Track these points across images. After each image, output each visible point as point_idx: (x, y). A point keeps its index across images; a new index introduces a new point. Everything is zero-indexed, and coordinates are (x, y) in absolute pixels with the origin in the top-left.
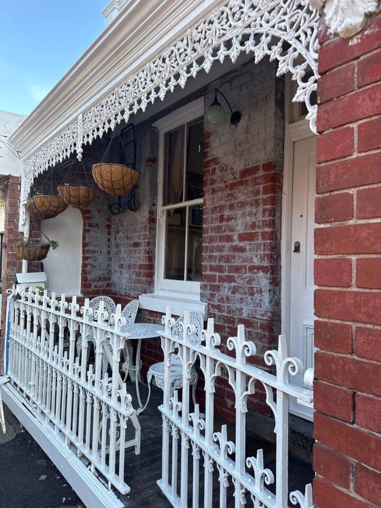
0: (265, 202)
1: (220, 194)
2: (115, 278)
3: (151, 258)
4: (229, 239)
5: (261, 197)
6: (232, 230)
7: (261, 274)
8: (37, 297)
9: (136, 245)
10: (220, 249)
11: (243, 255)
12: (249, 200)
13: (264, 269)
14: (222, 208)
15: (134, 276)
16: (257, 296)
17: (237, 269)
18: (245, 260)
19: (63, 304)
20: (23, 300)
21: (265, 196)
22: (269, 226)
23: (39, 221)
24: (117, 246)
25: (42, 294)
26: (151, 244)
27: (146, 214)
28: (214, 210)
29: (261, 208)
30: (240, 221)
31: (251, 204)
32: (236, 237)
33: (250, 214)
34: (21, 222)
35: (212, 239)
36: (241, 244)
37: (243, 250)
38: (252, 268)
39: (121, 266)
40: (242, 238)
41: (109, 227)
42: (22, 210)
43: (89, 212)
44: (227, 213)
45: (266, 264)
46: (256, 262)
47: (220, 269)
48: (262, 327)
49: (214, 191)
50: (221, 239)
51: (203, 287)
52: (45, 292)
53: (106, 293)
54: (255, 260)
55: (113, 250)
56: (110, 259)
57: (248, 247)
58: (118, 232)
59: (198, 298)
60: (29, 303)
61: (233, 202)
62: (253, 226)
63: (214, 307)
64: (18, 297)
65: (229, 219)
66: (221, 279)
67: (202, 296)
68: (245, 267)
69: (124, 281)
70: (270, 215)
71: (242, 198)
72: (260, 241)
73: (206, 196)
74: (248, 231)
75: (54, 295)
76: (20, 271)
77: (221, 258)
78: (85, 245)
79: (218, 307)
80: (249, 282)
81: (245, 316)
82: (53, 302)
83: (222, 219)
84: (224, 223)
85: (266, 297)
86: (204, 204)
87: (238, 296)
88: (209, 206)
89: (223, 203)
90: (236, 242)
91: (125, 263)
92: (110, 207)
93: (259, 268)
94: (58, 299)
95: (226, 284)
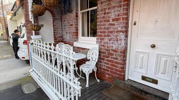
0: (124, 5)
1: (104, 4)
2: (65, 37)
3: (77, 30)
4: (108, 21)
5: (123, 3)
6: (109, 17)
7: (121, 33)
8: (39, 44)
9: (71, 25)
10: (104, 25)
11: (114, 27)
12: (117, 5)
13: (123, 32)
14: (105, 9)
15: (71, 36)
16: (119, 42)
17: (111, 32)
18: (114, 29)
19: (48, 46)
20: (34, 45)
21: (124, 3)
22: (125, 15)
23: (37, 17)
24: (65, 26)
25: (40, 43)
26: (77, 25)
27: (75, 14)
28: (102, 10)
29: (122, 8)
30: (113, 14)
31: (118, 7)
32: (111, 20)
33: (117, 11)
34: (30, 17)
35: (101, 22)
36: (113, 23)
37: (114, 25)
38: (117, 32)
39: (67, 33)
40: (113, 20)
41: (61, 19)
42: (30, 13)
43: (54, 14)
44: (107, 11)
45: (124, 29)
46: (119, 29)
47: (104, 32)
48: (121, 52)
49: (102, 3)
50: (105, 21)
51: (97, 39)
52: (41, 42)
53: (62, 42)
54: (119, 28)
55: (63, 27)
56: (62, 31)
57: (116, 24)
58: (64, 21)
59: (95, 43)
60: (36, 46)
61: (110, 6)
62: (119, 15)
63: (102, 45)
64: (32, 44)
65: (108, 13)
66: (105, 36)
67: (97, 42)
68: (114, 31)
69: (68, 38)
70: (126, 11)
71: (114, 5)
72: (121, 21)
73: (98, 5)
74: (116, 17)
75: (44, 43)
76: (32, 35)
77: (105, 28)
78: (54, 26)
79: (103, 46)
80: (116, 37)
81: (114, 48)
82: (44, 45)
83: (105, 13)
84: (106, 15)
85: (123, 42)
86: (98, 8)
87: (111, 42)
88: (100, 9)
89: (105, 7)
90: (111, 22)
91: (68, 32)
92: (61, 12)
93: (120, 31)
94: (46, 44)
95: (107, 38)
